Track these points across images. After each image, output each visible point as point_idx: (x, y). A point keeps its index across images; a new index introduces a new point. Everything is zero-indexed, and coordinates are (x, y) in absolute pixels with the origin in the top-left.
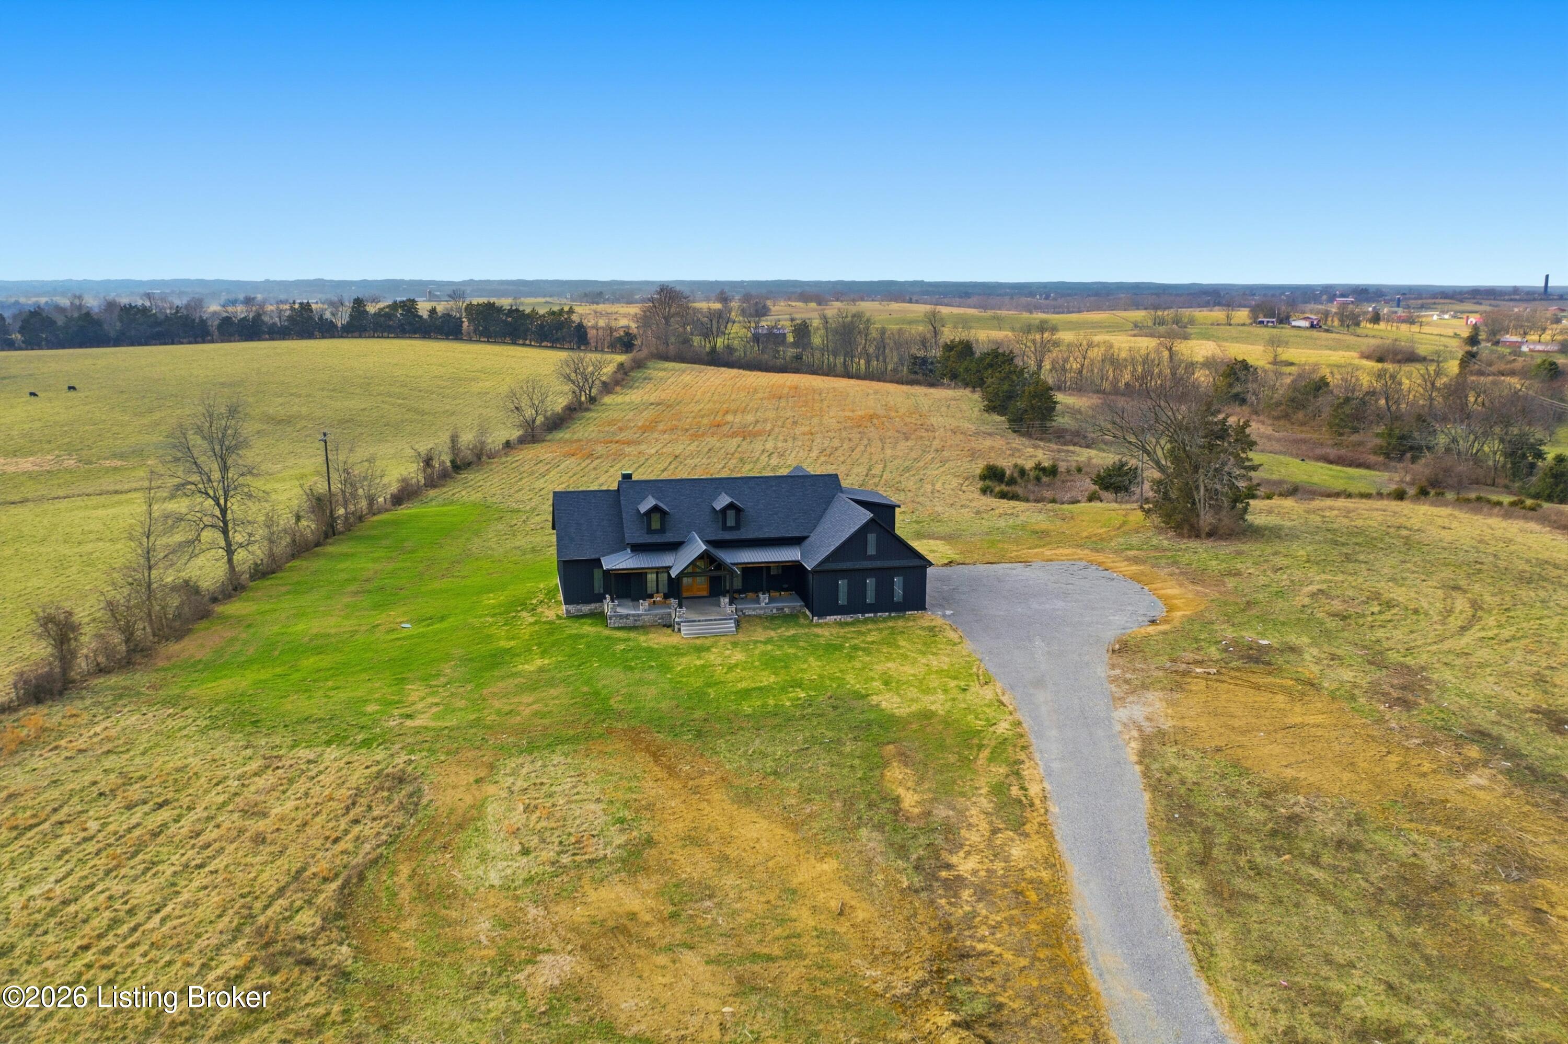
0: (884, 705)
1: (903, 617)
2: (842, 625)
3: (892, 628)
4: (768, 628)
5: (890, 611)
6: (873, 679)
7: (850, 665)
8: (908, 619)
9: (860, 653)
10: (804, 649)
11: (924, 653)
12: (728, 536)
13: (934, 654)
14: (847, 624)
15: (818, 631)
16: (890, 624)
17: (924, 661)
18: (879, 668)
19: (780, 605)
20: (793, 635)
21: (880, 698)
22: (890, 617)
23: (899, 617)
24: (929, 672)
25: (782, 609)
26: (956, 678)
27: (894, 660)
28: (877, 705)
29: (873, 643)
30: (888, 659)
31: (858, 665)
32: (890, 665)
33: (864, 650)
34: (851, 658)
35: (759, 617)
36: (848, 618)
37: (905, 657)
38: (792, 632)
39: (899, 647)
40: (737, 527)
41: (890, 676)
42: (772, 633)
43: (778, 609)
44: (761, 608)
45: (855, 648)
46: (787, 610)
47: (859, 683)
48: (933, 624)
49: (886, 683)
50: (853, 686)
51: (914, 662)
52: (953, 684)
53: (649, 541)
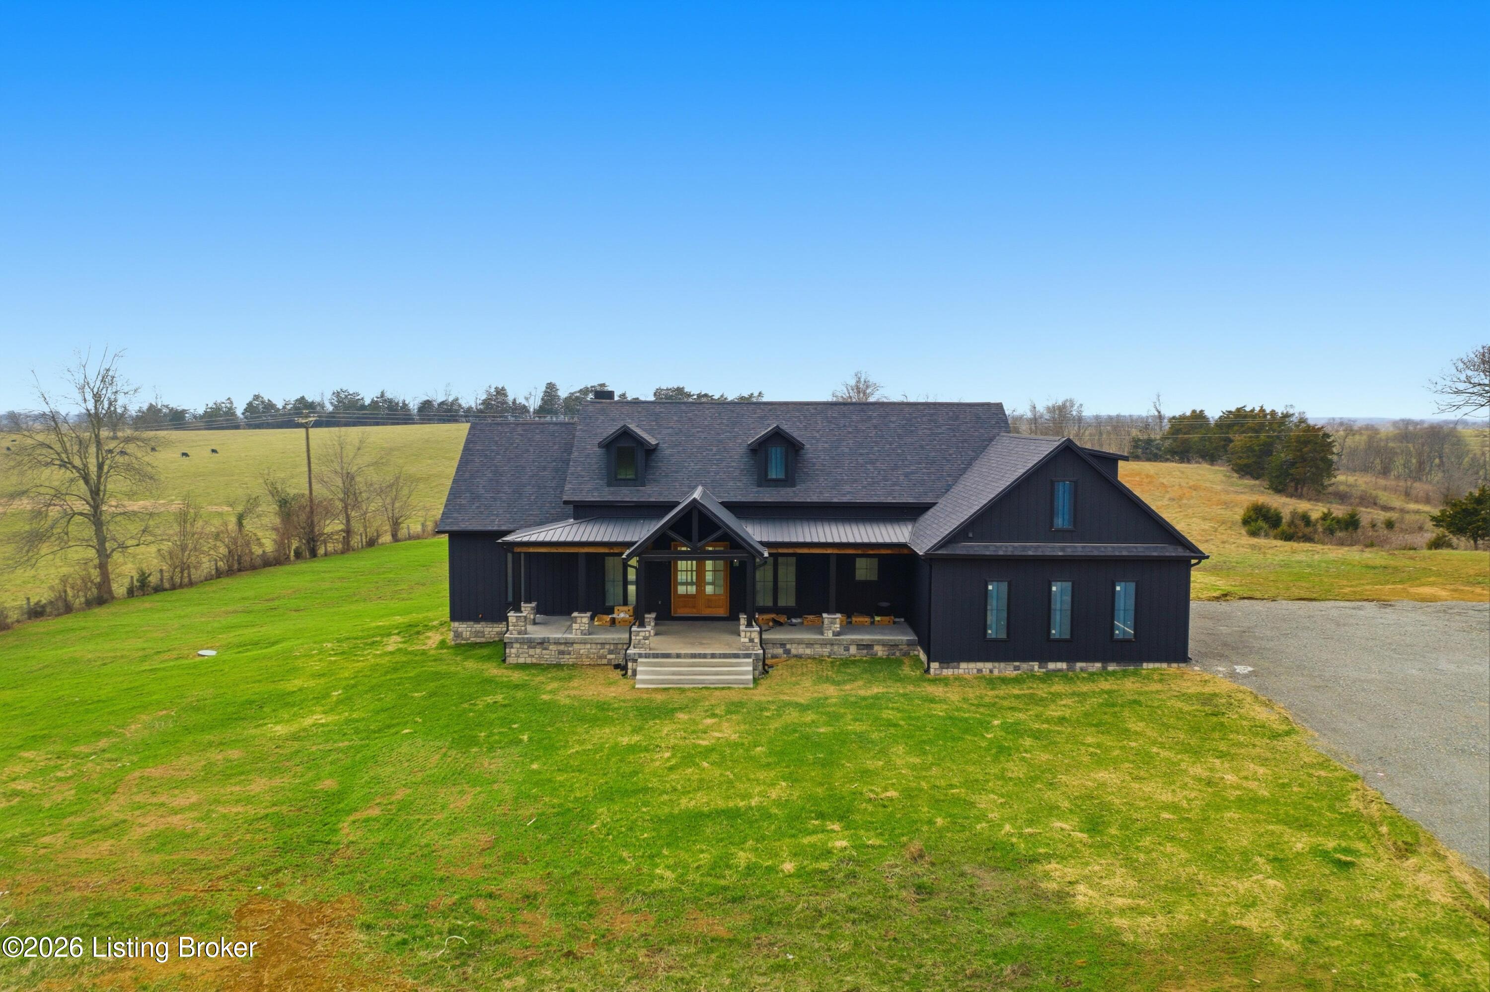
0: (1083, 896)
1: (1135, 674)
2: (992, 682)
3: (1109, 692)
4: (828, 680)
5: (1105, 659)
6: (1052, 810)
7: (994, 770)
8: (1148, 678)
9: (1028, 742)
10: (891, 724)
11: (1196, 753)
12: (769, 496)
13: (1222, 755)
14: (1004, 681)
15: (937, 691)
16: (1105, 685)
17: (1198, 770)
18: (1074, 782)
19: (866, 637)
20: (876, 697)
21: (1071, 872)
22: (1104, 673)
23: (1125, 674)
24: (1218, 804)
25: (869, 646)
26: (1303, 825)
27: (1116, 763)
28: (1061, 896)
29: (1062, 720)
30: (1099, 762)
31: (1016, 770)
32: (1102, 775)
33: (1037, 735)
34: (1002, 751)
35: (818, 660)
36: (1007, 670)
37: (1145, 759)
38: (877, 689)
39: (1126, 733)
40: (789, 481)
41: (1105, 806)
42: (831, 690)
43: (861, 646)
44: (824, 644)
45: (1015, 730)
46: (880, 651)
47: (1013, 819)
48: (1208, 690)
49: (1094, 825)
50: (995, 826)
51: (1171, 774)
52: (1300, 843)
53: (610, 498)
